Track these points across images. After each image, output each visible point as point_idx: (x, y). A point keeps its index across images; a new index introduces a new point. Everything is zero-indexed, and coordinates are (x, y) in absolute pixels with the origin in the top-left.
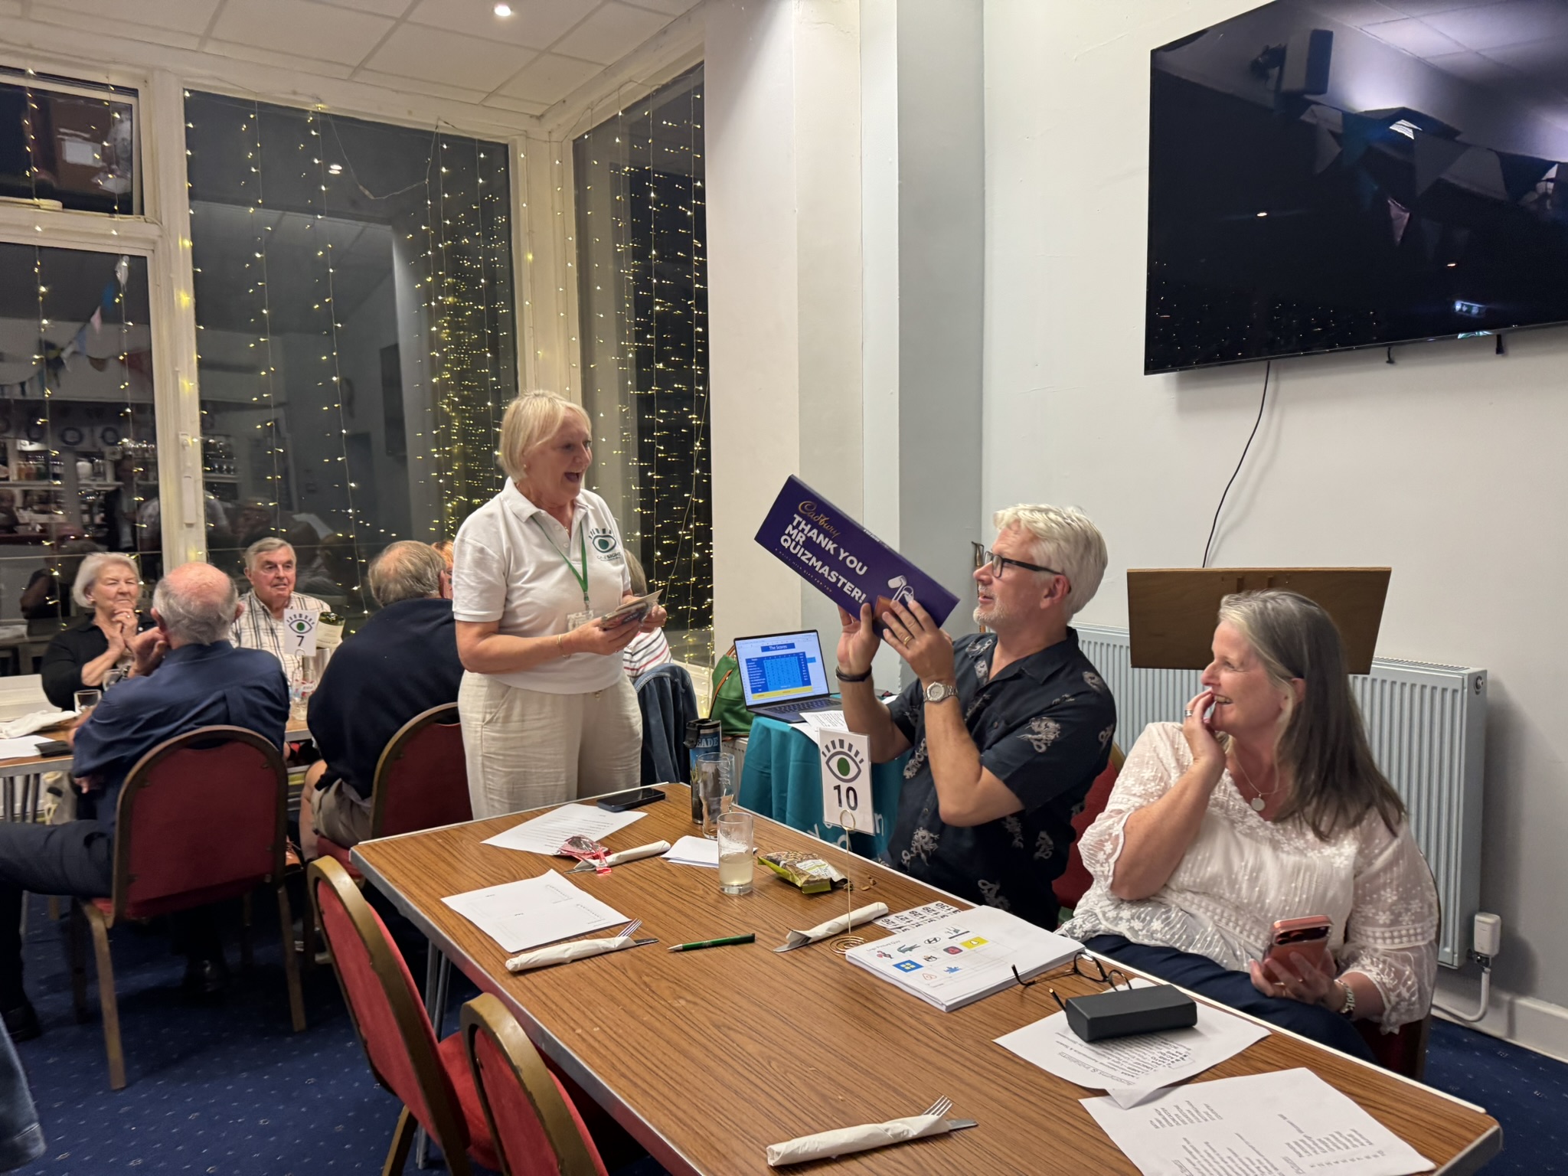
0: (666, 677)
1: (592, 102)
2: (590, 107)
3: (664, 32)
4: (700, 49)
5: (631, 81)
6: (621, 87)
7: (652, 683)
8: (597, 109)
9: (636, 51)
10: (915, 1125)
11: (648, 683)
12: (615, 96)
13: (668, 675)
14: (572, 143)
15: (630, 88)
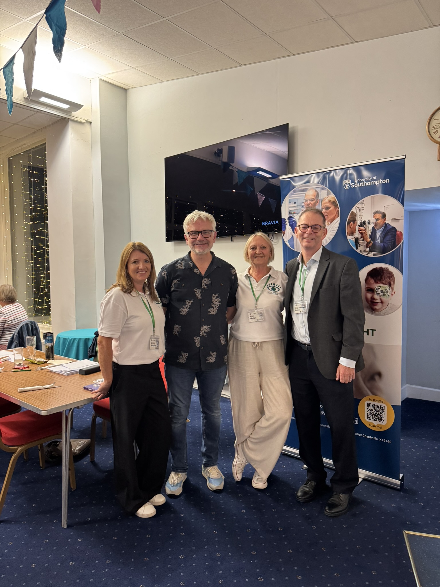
0: (29, 324)
1: (13, 148)
2: (12, 150)
3: (34, 133)
4: (45, 139)
5: (25, 144)
6: (22, 145)
7: (24, 325)
8: (14, 151)
9: (26, 137)
10: (48, 386)
11: (23, 325)
12: (20, 148)
13: (30, 323)
14: (7, 159)
15: (25, 146)
